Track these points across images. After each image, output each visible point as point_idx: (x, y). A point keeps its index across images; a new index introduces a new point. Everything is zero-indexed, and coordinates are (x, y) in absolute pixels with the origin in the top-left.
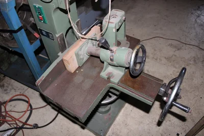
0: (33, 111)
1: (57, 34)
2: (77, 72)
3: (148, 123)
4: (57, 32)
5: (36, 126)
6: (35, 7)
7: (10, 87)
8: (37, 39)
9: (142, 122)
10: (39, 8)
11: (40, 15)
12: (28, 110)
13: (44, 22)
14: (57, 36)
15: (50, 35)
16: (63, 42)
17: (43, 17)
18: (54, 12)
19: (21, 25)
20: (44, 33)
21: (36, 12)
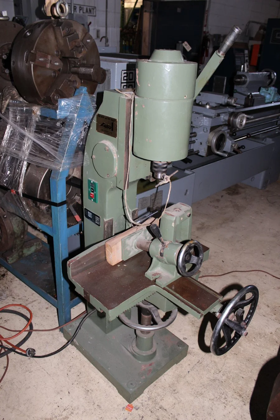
0: (33, 333)
1: (106, 219)
2: (119, 266)
3: (213, 397)
4: (107, 215)
5: (31, 353)
6: (89, 181)
7: (8, 292)
8: (78, 223)
9: (201, 394)
10: (94, 183)
11: (93, 192)
12: (25, 331)
13: (95, 201)
14: (105, 220)
15: (97, 218)
16: (110, 230)
17: (95, 194)
18: (109, 190)
19: (65, 199)
20: (90, 215)
21: (89, 187)
